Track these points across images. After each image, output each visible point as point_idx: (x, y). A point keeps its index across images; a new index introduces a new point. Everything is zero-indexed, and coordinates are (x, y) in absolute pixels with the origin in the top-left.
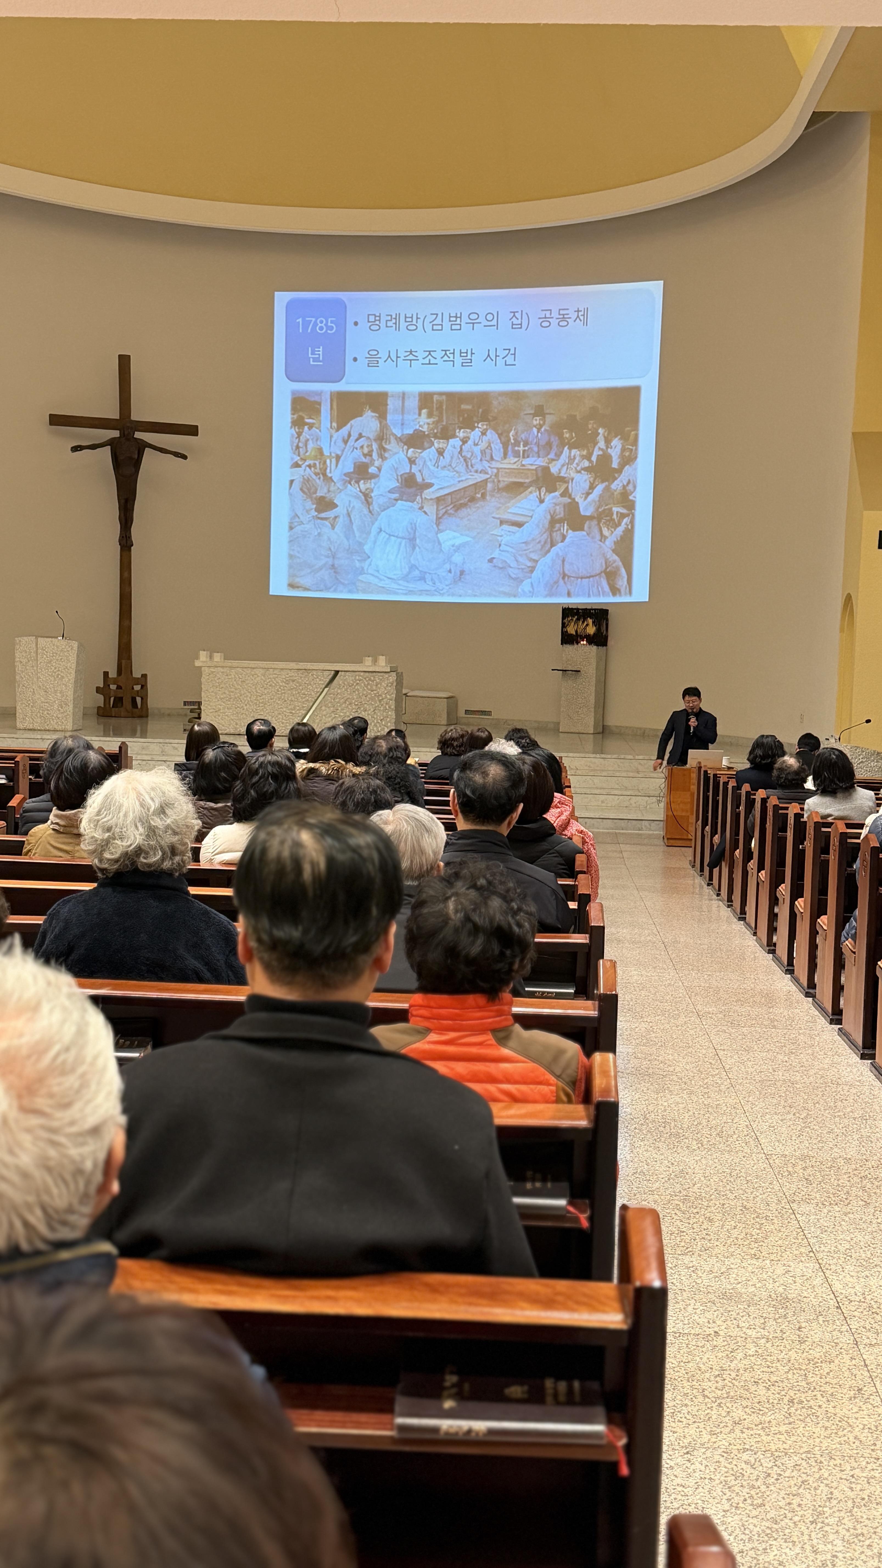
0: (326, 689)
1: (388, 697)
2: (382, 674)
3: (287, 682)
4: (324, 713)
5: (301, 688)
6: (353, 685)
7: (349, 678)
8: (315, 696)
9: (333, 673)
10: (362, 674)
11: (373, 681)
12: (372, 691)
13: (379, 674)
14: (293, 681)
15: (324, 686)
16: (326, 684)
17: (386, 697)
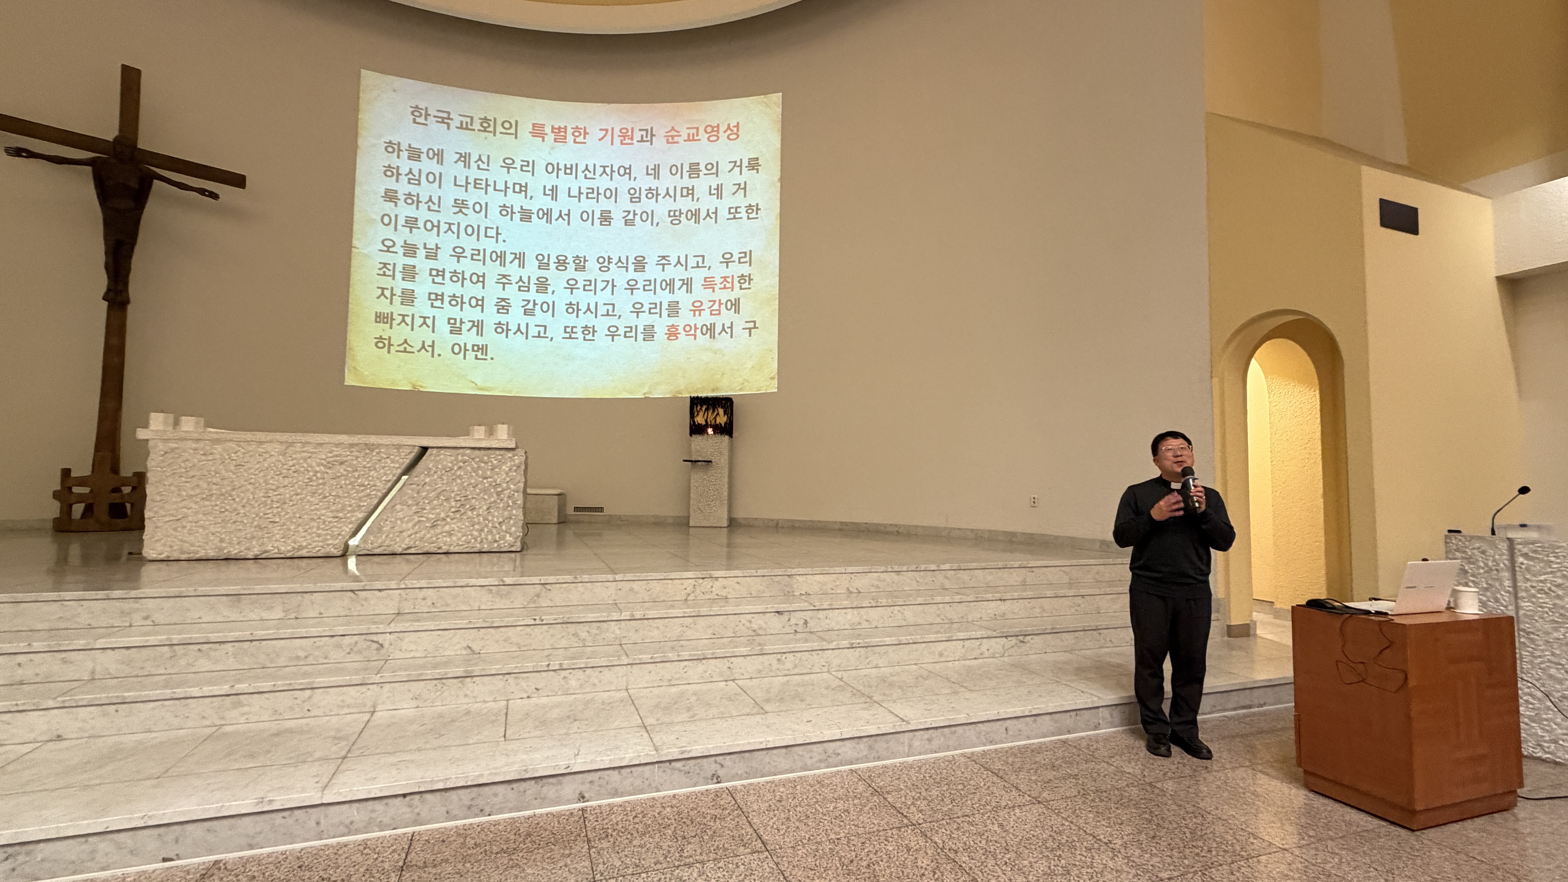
0: (405, 478)
1: (512, 486)
2: (502, 452)
3: (329, 465)
4: (400, 515)
5: (356, 474)
6: (452, 469)
7: (446, 458)
8: (382, 487)
9: (416, 450)
10: (468, 452)
11: (486, 463)
12: (486, 478)
13: (498, 452)
14: (342, 463)
15: (399, 471)
16: (404, 466)
17: (508, 488)
